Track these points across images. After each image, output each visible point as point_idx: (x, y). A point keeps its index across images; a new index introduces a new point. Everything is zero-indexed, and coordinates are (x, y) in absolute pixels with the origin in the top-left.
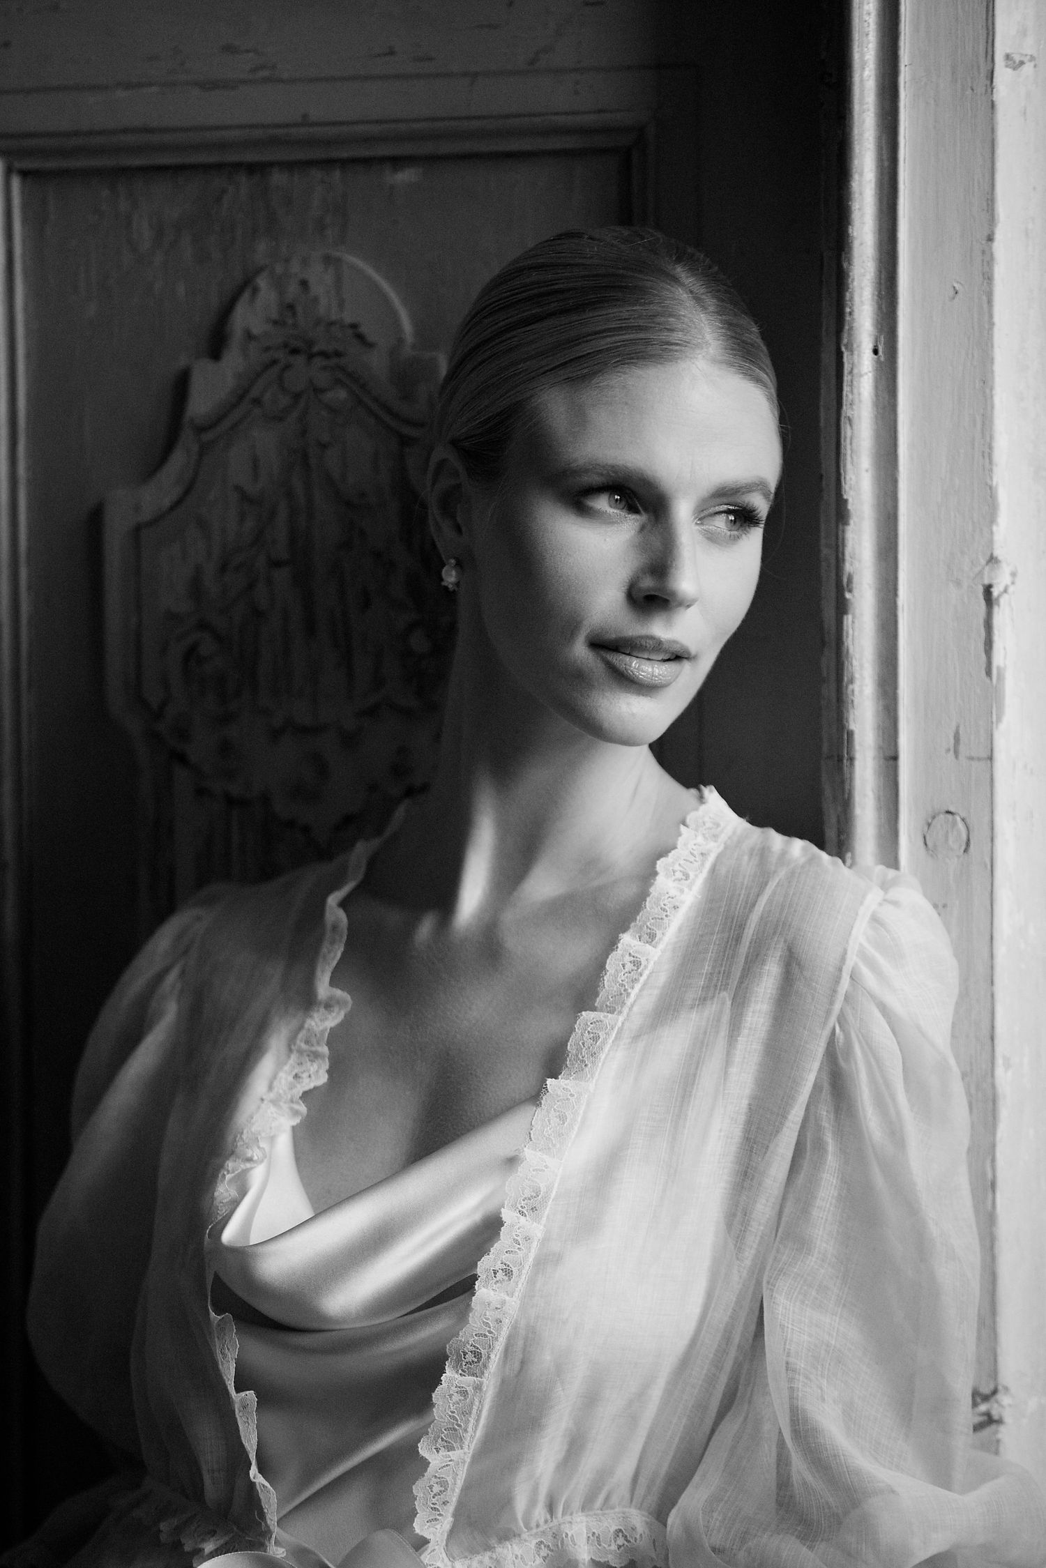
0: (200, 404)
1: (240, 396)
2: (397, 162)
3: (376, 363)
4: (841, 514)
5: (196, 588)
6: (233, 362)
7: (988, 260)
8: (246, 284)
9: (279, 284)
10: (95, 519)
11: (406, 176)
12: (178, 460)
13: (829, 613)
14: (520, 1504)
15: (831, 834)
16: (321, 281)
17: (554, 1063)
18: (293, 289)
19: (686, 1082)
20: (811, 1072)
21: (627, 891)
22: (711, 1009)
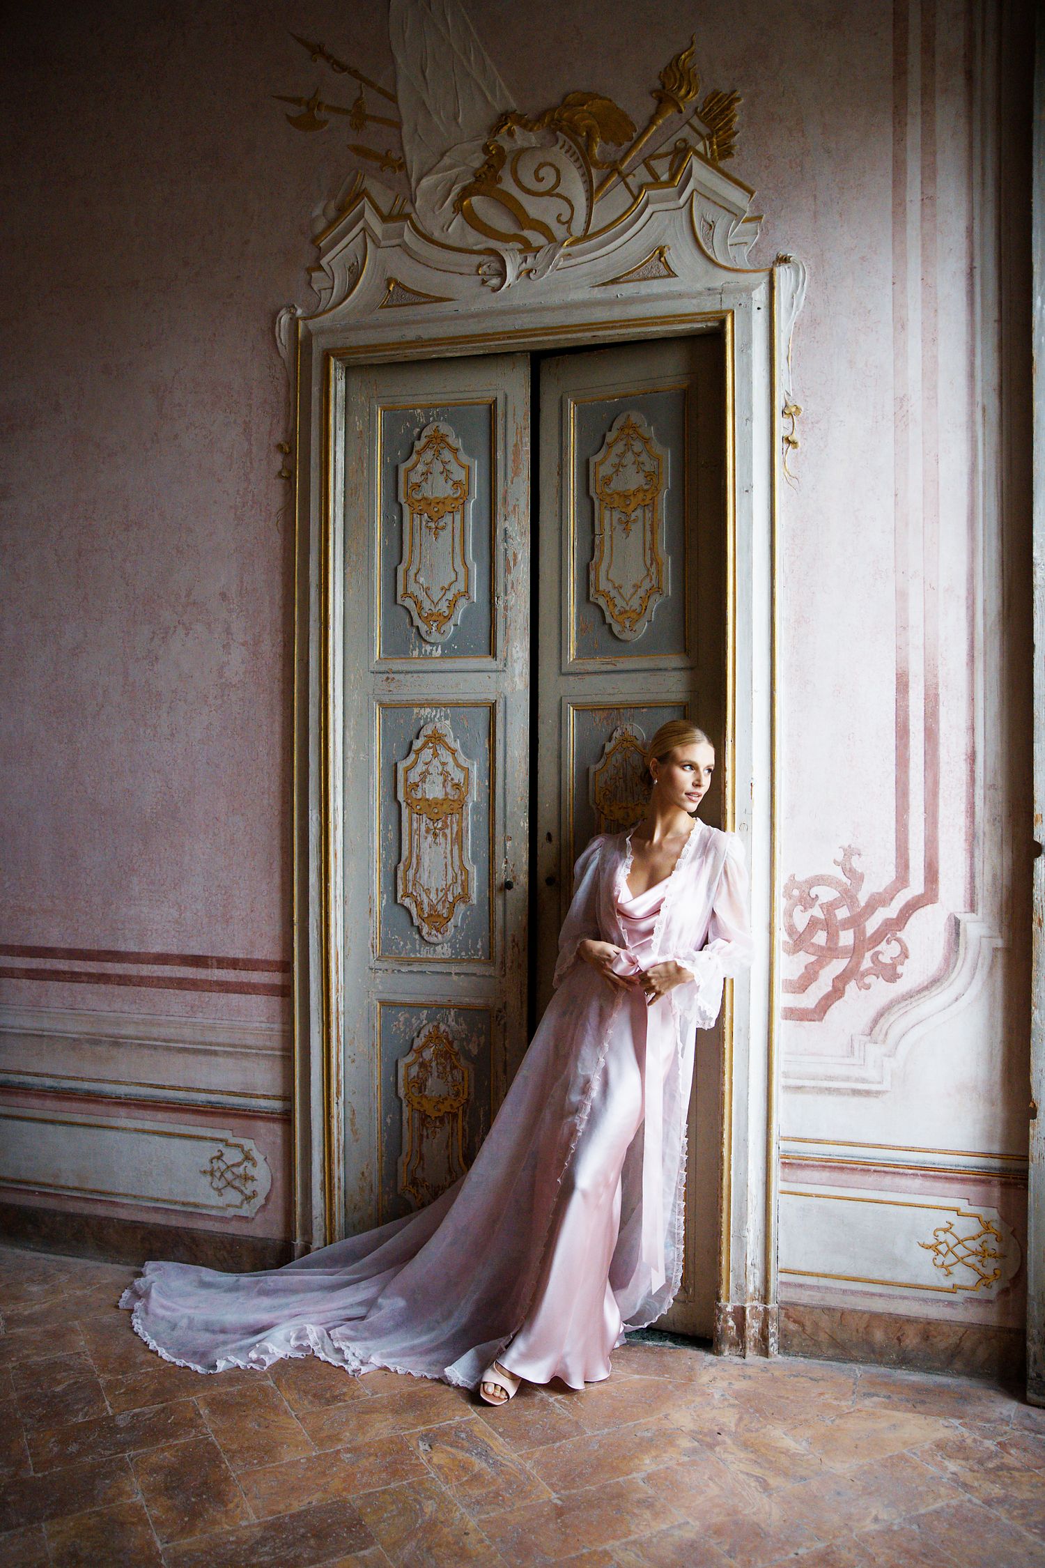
0: (607, 750)
1: (614, 748)
2: (643, 707)
3: (639, 743)
4: (725, 770)
5: (606, 782)
6: (613, 742)
7: (752, 725)
8: (616, 729)
9: (622, 729)
10: (588, 769)
11: (645, 710)
12: (603, 760)
13: (723, 788)
14: (671, 948)
15: (722, 827)
16: (629, 729)
17: (673, 868)
18: (624, 730)
19: (699, 873)
20: (721, 870)
21: (686, 837)
22: (701, 859)
